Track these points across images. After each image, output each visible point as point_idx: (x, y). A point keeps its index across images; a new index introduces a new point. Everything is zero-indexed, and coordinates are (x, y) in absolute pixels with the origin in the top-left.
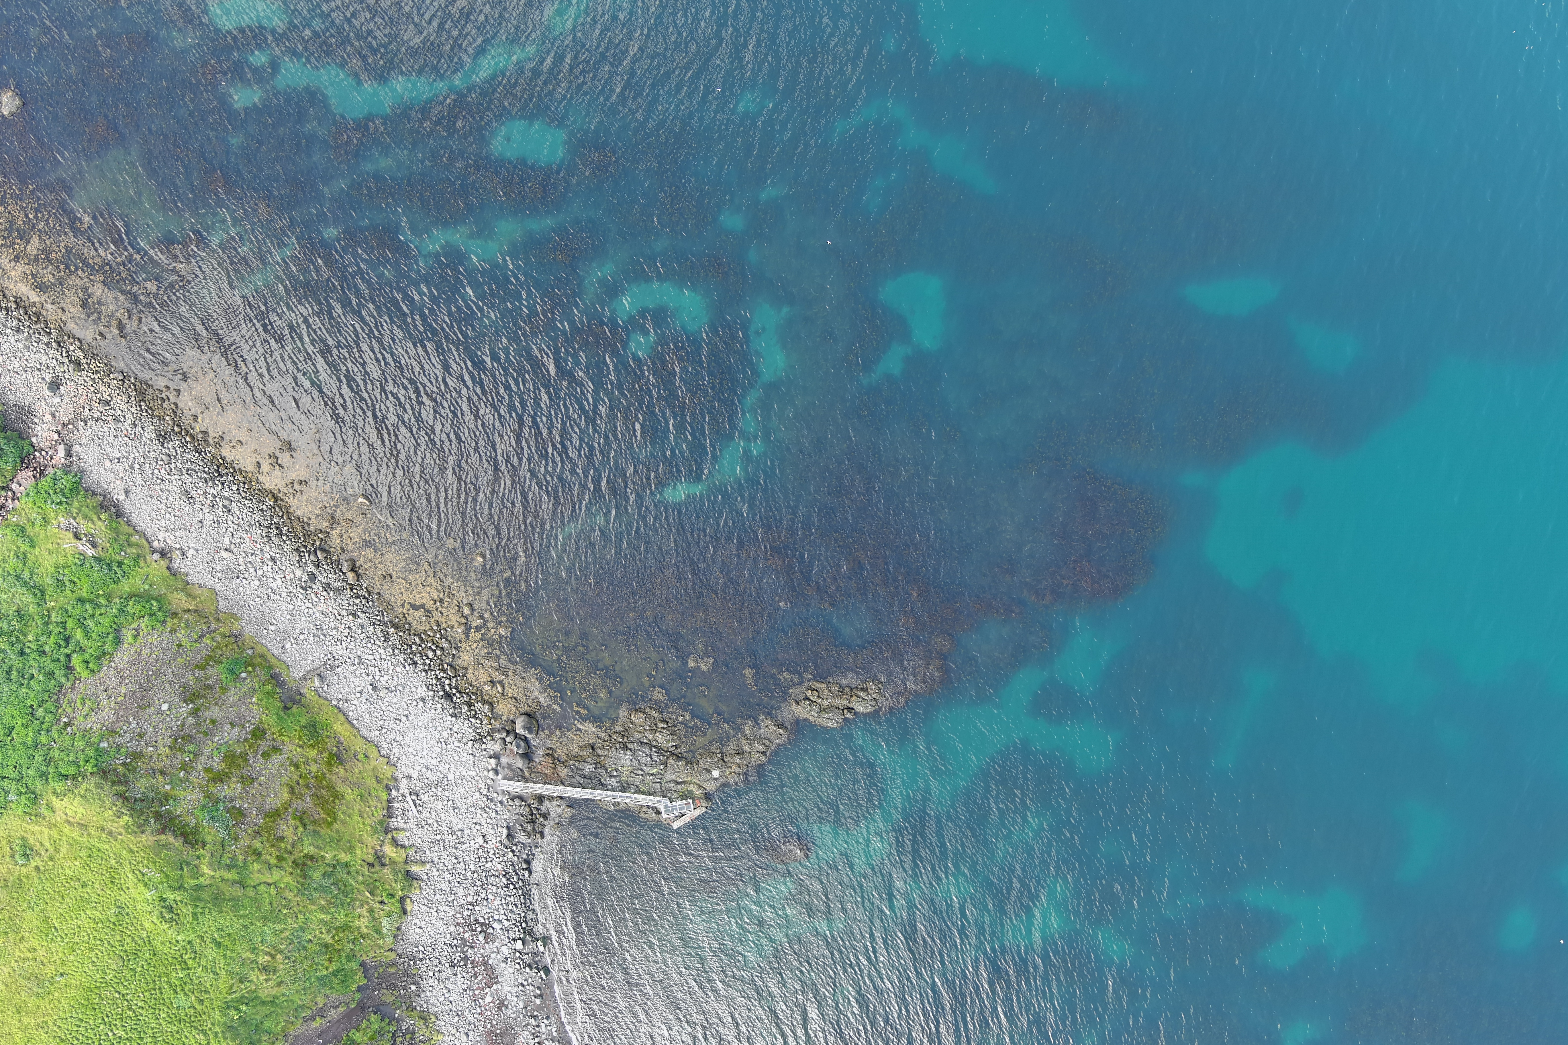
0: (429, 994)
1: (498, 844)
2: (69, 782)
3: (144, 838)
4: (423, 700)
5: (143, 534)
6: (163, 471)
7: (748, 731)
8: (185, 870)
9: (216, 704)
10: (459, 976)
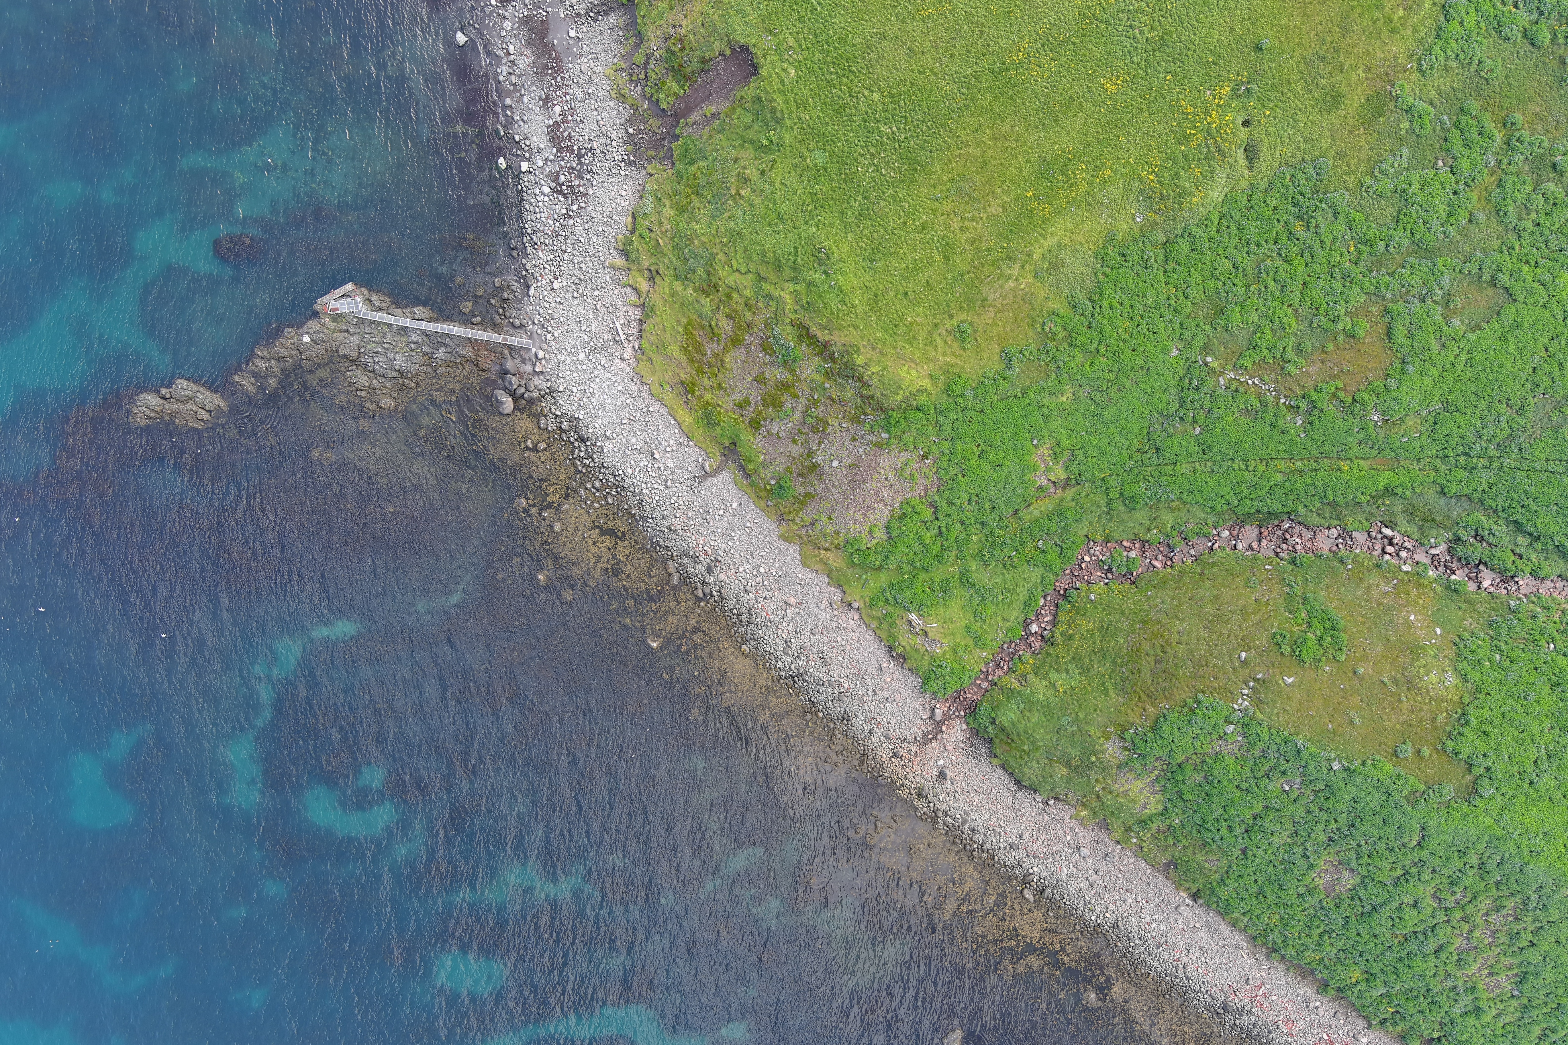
0: (618, 121)
1: (540, 278)
2: (915, 403)
3: (843, 340)
4: (607, 438)
5: (868, 627)
6: (846, 686)
7: (272, 382)
8: (804, 302)
9: (794, 458)
10: (586, 138)
